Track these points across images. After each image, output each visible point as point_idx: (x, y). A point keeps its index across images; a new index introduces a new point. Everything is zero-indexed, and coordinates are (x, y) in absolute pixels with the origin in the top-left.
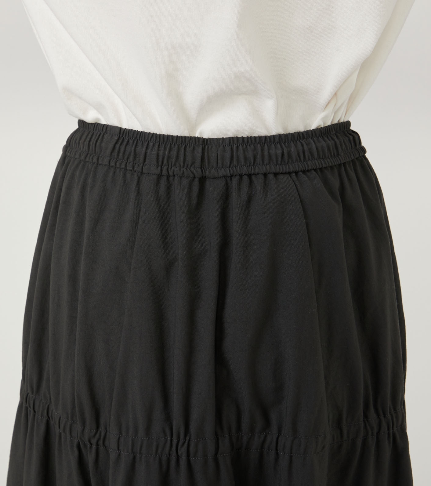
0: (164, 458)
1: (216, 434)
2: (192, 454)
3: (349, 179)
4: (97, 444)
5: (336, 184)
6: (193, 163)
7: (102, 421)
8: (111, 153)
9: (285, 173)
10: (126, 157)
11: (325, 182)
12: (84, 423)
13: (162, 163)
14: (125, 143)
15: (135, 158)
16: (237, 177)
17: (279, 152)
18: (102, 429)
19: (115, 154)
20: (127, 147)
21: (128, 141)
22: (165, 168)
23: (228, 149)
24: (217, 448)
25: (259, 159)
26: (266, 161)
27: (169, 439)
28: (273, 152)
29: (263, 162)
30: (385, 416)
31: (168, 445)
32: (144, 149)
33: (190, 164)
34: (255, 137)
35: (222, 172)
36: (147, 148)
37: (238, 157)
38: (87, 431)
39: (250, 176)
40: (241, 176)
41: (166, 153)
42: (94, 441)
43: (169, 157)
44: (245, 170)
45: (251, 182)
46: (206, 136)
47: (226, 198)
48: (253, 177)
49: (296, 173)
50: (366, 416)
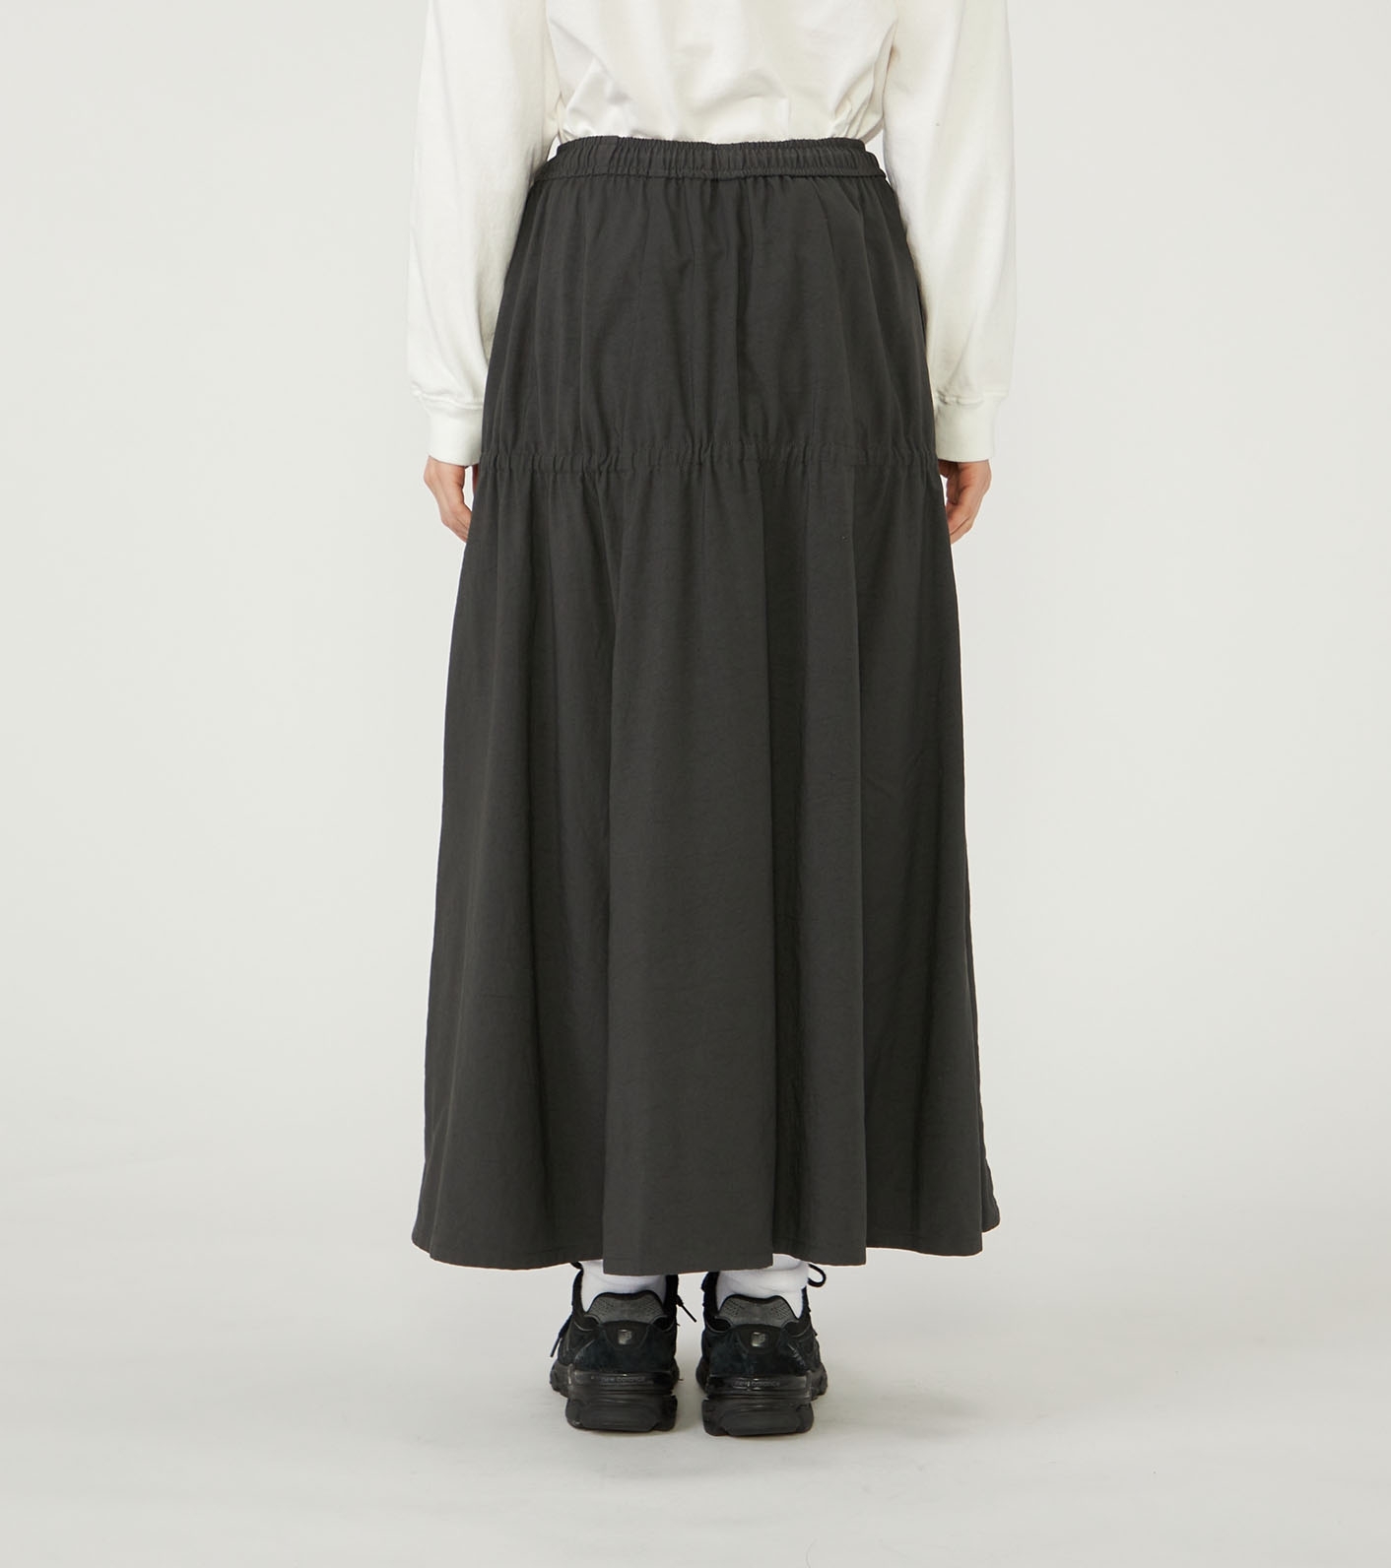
0: (686, 468)
1: (741, 440)
2: (715, 459)
3: (869, 193)
4: (608, 472)
5: (856, 193)
6: (703, 166)
7: (613, 444)
8: (610, 162)
9: (802, 177)
10: (628, 164)
11: (845, 189)
12: (591, 450)
13: (670, 166)
14: (625, 150)
15: (638, 164)
16: (752, 179)
17: (794, 156)
18: (613, 453)
19: (615, 161)
20: (629, 155)
21: (629, 149)
22: (673, 171)
23: (740, 153)
24: (743, 454)
25: (773, 161)
26: (781, 163)
27: (690, 445)
28: (787, 156)
29: (778, 165)
30: (918, 449)
31: (690, 452)
32: (649, 154)
33: (699, 167)
34: (767, 143)
35: (735, 174)
36: (652, 152)
37: (751, 159)
38: (595, 457)
39: (765, 177)
40: (755, 177)
41: (674, 156)
42: (604, 468)
43: (676, 161)
44: (760, 171)
45: (767, 184)
46: (714, 142)
47: (741, 200)
48: (769, 179)
49: (813, 177)
50: (895, 443)
